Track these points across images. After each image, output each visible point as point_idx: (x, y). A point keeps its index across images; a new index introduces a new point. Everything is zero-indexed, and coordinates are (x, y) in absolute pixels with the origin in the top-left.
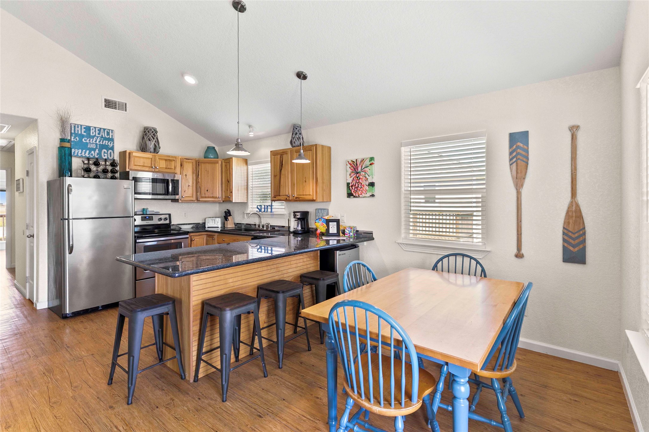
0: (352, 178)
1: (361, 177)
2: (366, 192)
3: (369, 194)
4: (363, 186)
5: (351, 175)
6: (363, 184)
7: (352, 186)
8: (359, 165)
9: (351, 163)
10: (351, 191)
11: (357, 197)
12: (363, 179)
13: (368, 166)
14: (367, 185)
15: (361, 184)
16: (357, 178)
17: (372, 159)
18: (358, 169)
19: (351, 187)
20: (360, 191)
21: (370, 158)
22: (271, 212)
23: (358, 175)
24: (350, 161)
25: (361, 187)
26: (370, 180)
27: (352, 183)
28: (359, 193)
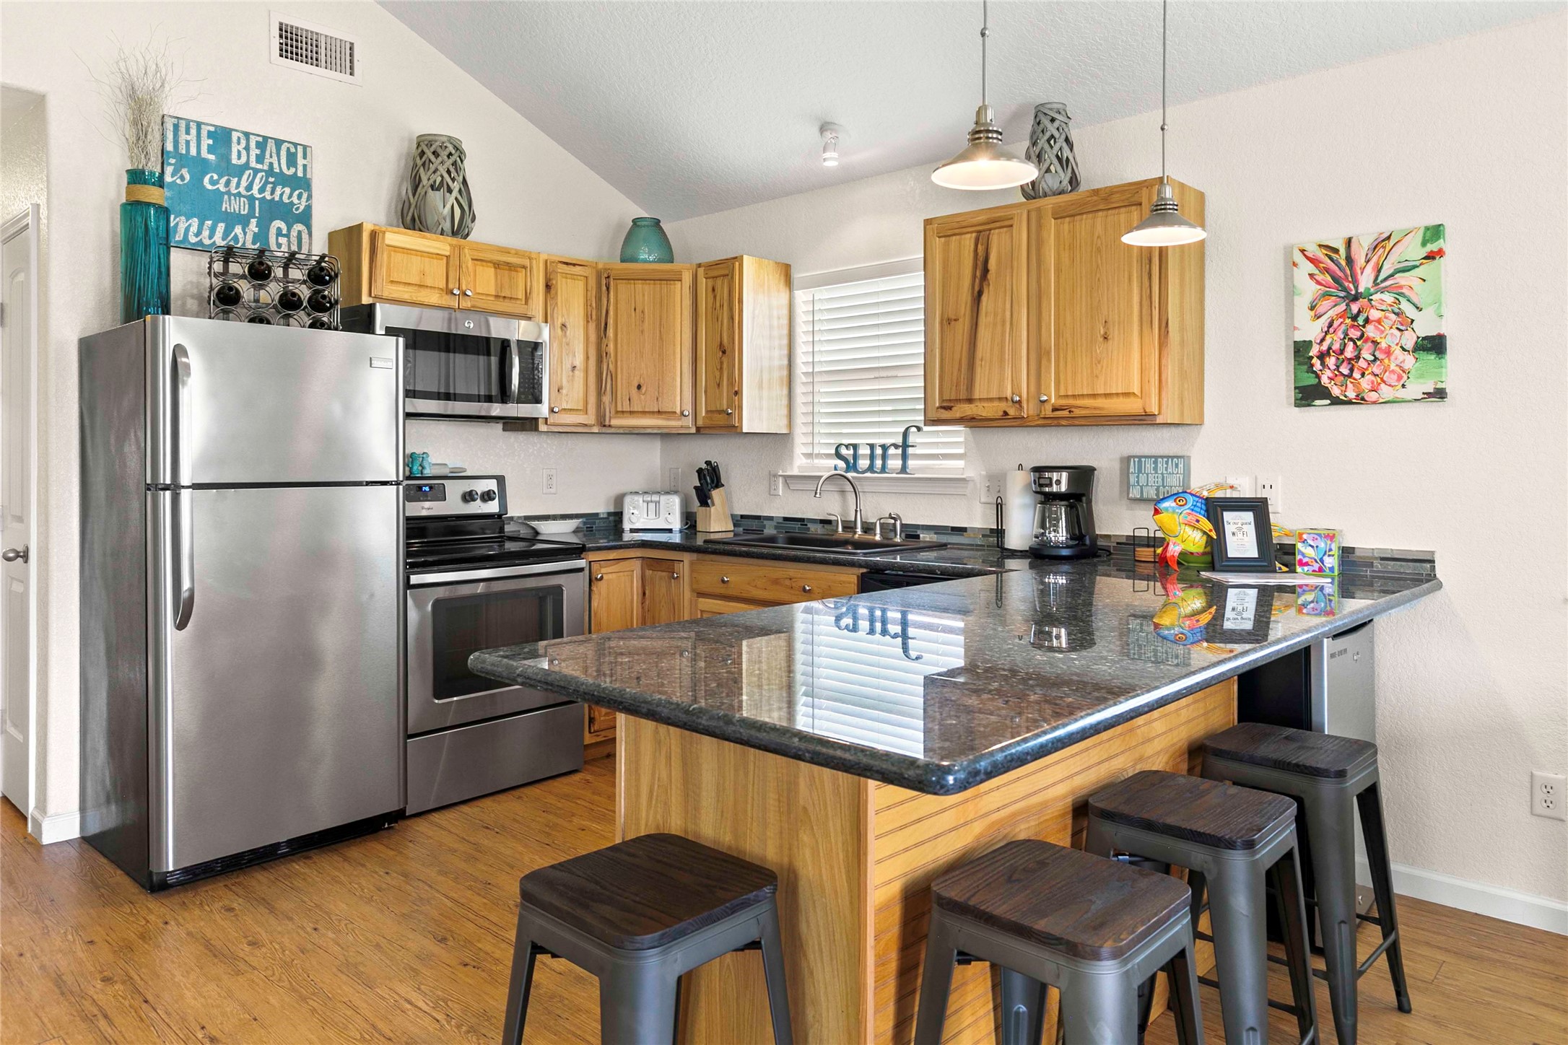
0: (1324, 321)
1: (1374, 314)
2: (1400, 378)
3: (1416, 388)
4: (1388, 352)
5: (1320, 310)
6: (1383, 345)
7: (1322, 356)
8: (1360, 260)
9: (1320, 254)
10: (1318, 377)
11: (1349, 402)
12: (1387, 323)
13: (1415, 267)
14: (1410, 346)
15: (1375, 343)
16: (1354, 318)
17: (1435, 232)
18: (1355, 282)
19: (1316, 362)
20: (1368, 377)
21: (1427, 229)
22: (904, 469)
23: (1355, 308)
24: (1313, 250)
25: (1376, 359)
26: (1425, 326)
27: (1323, 340)
28: (1365, 383)
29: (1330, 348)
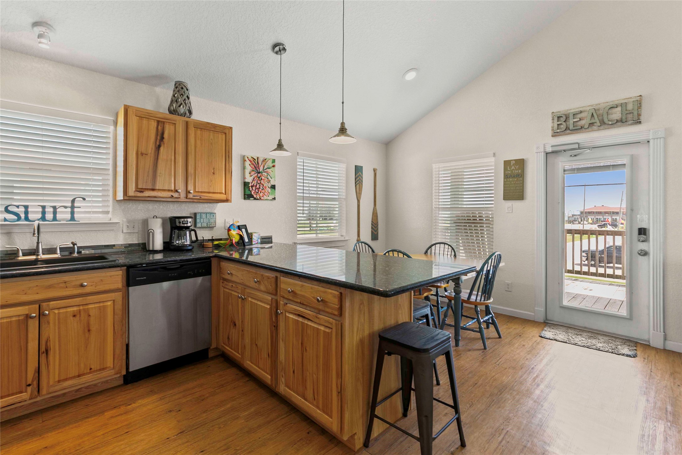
0: (252, 177)
1: (263, 178)
2: (268, 194)
3: (271, 197)
4: (266, 187)
5: (252, 174)
6: (265, 186)
7: (252, 187)
8: (260, 164)
9: (252, 159)
10: (251, 192)
11: (258, 199)
12: (265, 180)
13: (271, 168)
14: (270, 187)
15: (263, 185)
16: (259, 178)
17: (274, 161)
18: (259, 169)
19: (250, 188)
20: (262, 193)
21: (273, 159)
23: (259, 175)
24: (250, 158)
25: (263, 189)
26: (272, 183)
27: (252, 182)
28: (261, 194)
29: (254, 185)
